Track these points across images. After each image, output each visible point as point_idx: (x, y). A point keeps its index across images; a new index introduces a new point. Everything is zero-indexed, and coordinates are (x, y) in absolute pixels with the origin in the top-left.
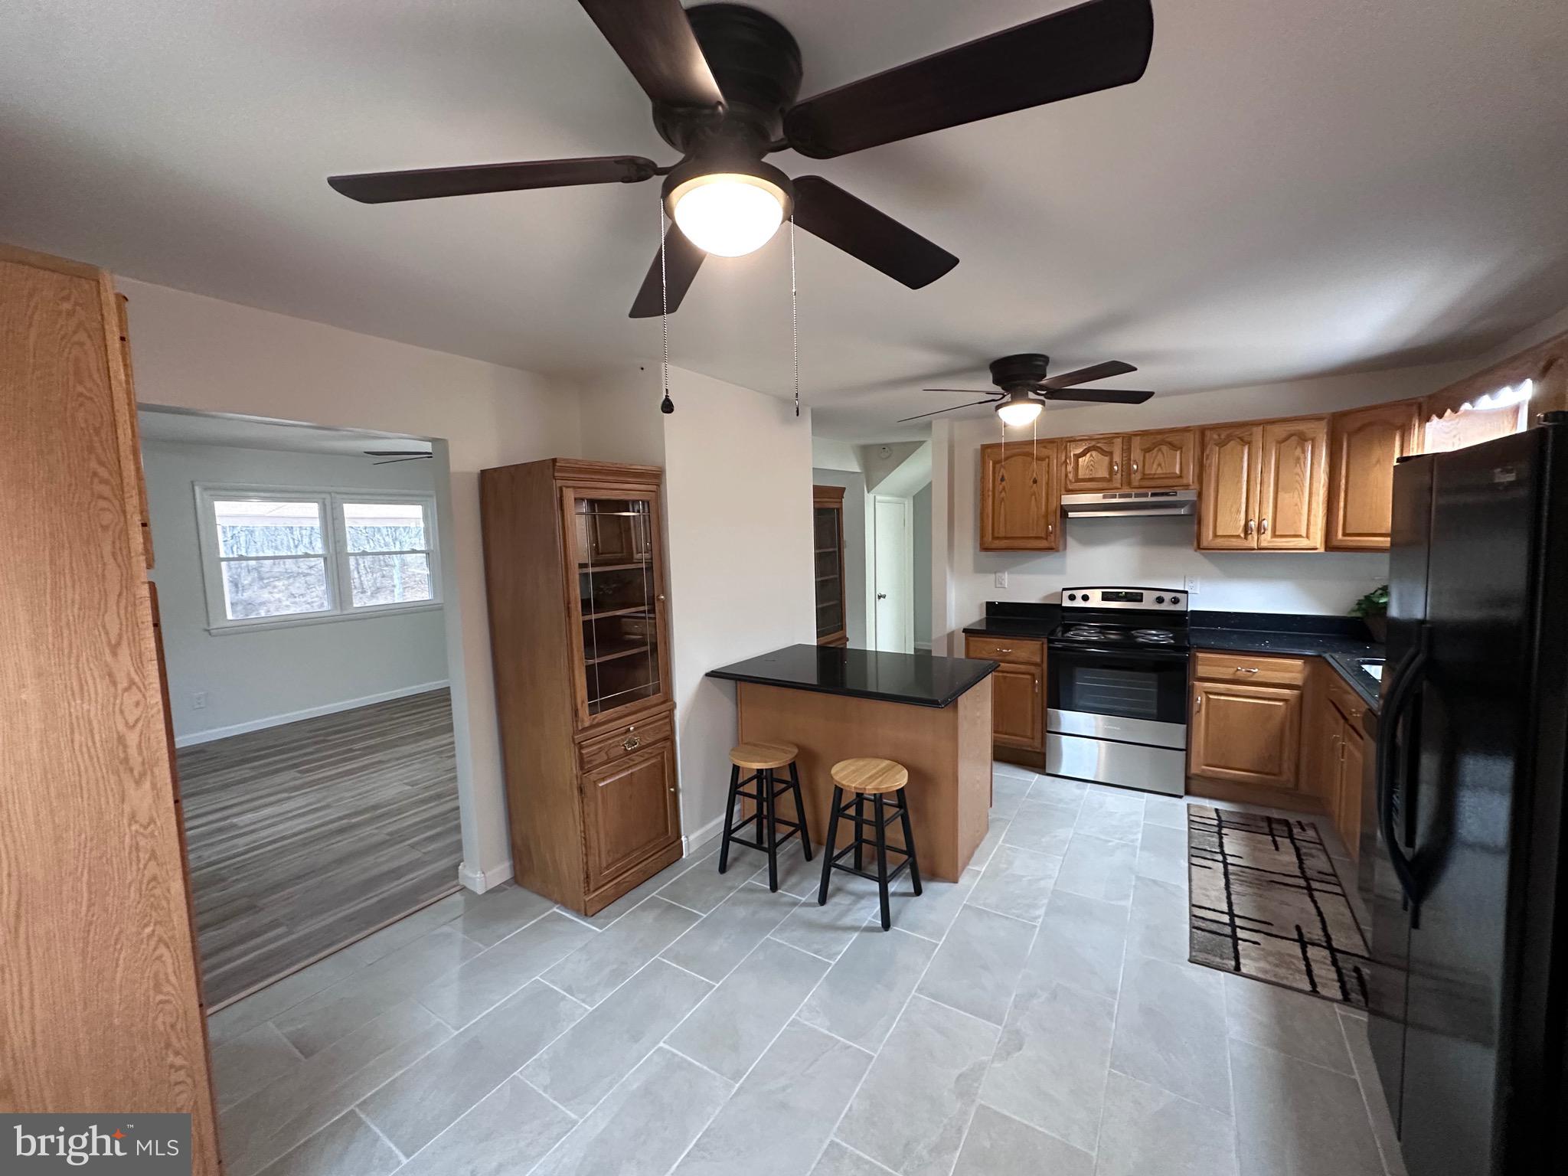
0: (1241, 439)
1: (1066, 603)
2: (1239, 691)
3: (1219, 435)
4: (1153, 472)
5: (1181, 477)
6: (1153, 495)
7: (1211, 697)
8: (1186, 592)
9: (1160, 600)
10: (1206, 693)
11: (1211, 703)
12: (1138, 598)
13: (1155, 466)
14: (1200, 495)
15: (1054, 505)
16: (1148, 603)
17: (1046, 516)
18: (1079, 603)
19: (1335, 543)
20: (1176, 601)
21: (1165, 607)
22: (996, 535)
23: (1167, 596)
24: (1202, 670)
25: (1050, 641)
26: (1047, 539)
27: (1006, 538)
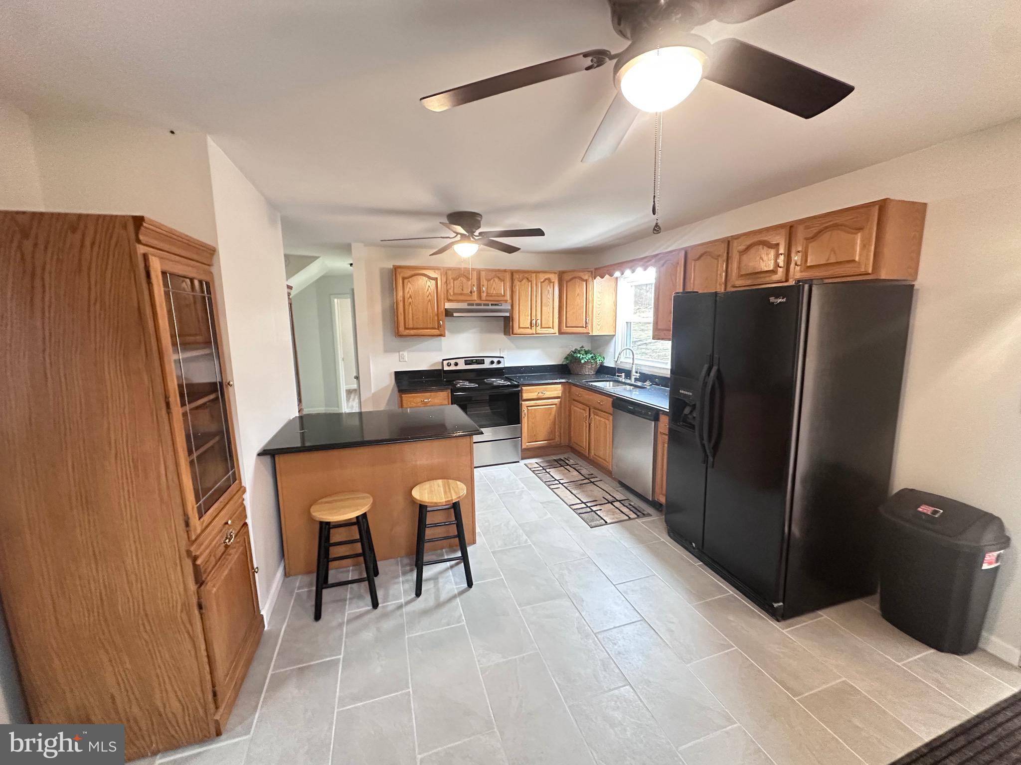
0: (528, 279)
1: (446, 368)
2: (539, 403)
3: (519, 276)
4: (492, 292)
5: (504, 296)
6: (492, 305)
7: (529, 408)
8: (503, 357)
9: (492, 362)
10: (527, 407)
11: (530, 411)
12: (482, 362)
13: (492, 289)
14: (512, 306)
15: (442, 309)
16: (487, 365)
17: (438, 315)
18: (453, 368)
19: (563, 331)
20: (499, 362)
21: (495, 366)
22: (407, 327)
23: (495, 360)
24: (525, 396)
25: (452, 392)
26: (438, 329)
27: (413, 329)
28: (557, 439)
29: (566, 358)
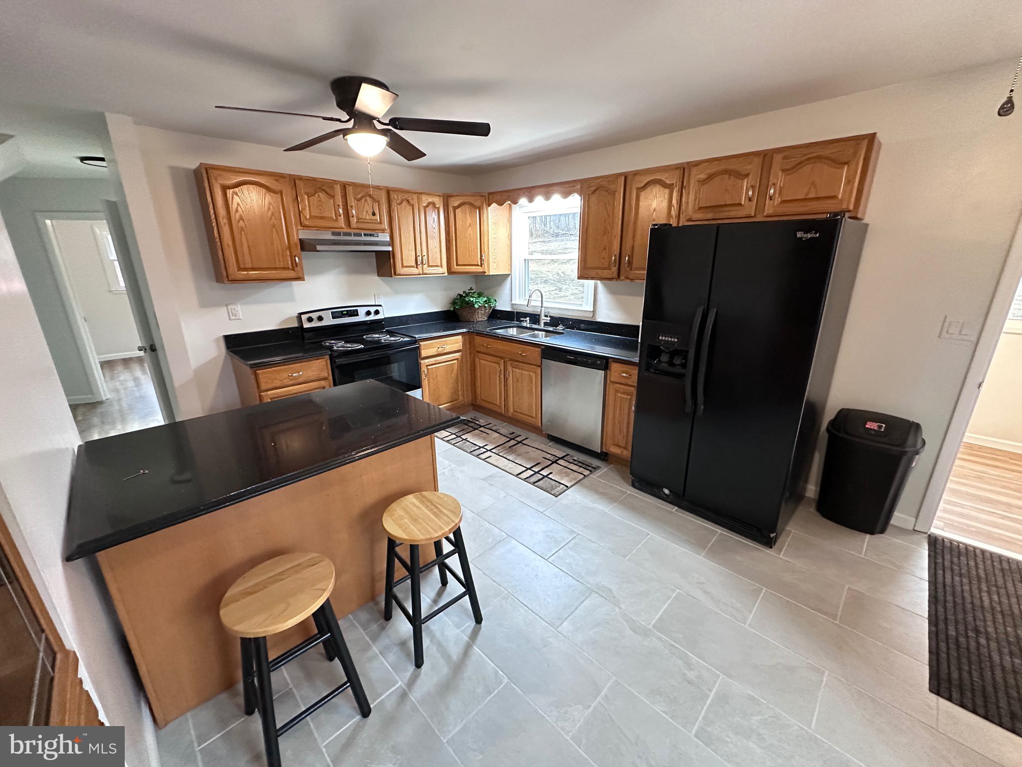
0: (408, 201)
1: (307, 325)
2: (441, 360)
3: (397, 196)
4: (364, 217)
5: (381, 223)
6: (365, 235)
7: (429, 367)
8: (380, 306)
9: (368, 313)
10: (427, 366)
11: (430, 370)
12: (355, 313)
13: (365, 212)
14: (392, 237)
15: (295, 239)
16: (362, 317)
17: (289, 248)
18: (315, 324)
19: (453, 270)
20: (377, 312)
21: (372, 317)
22: (242, 266)
23: (372, 310)
24: (424, 353)
25: (332, 358)
26: (293, 270)
27: (253, 269)
28: (461, 398)
29: (454, 303)
